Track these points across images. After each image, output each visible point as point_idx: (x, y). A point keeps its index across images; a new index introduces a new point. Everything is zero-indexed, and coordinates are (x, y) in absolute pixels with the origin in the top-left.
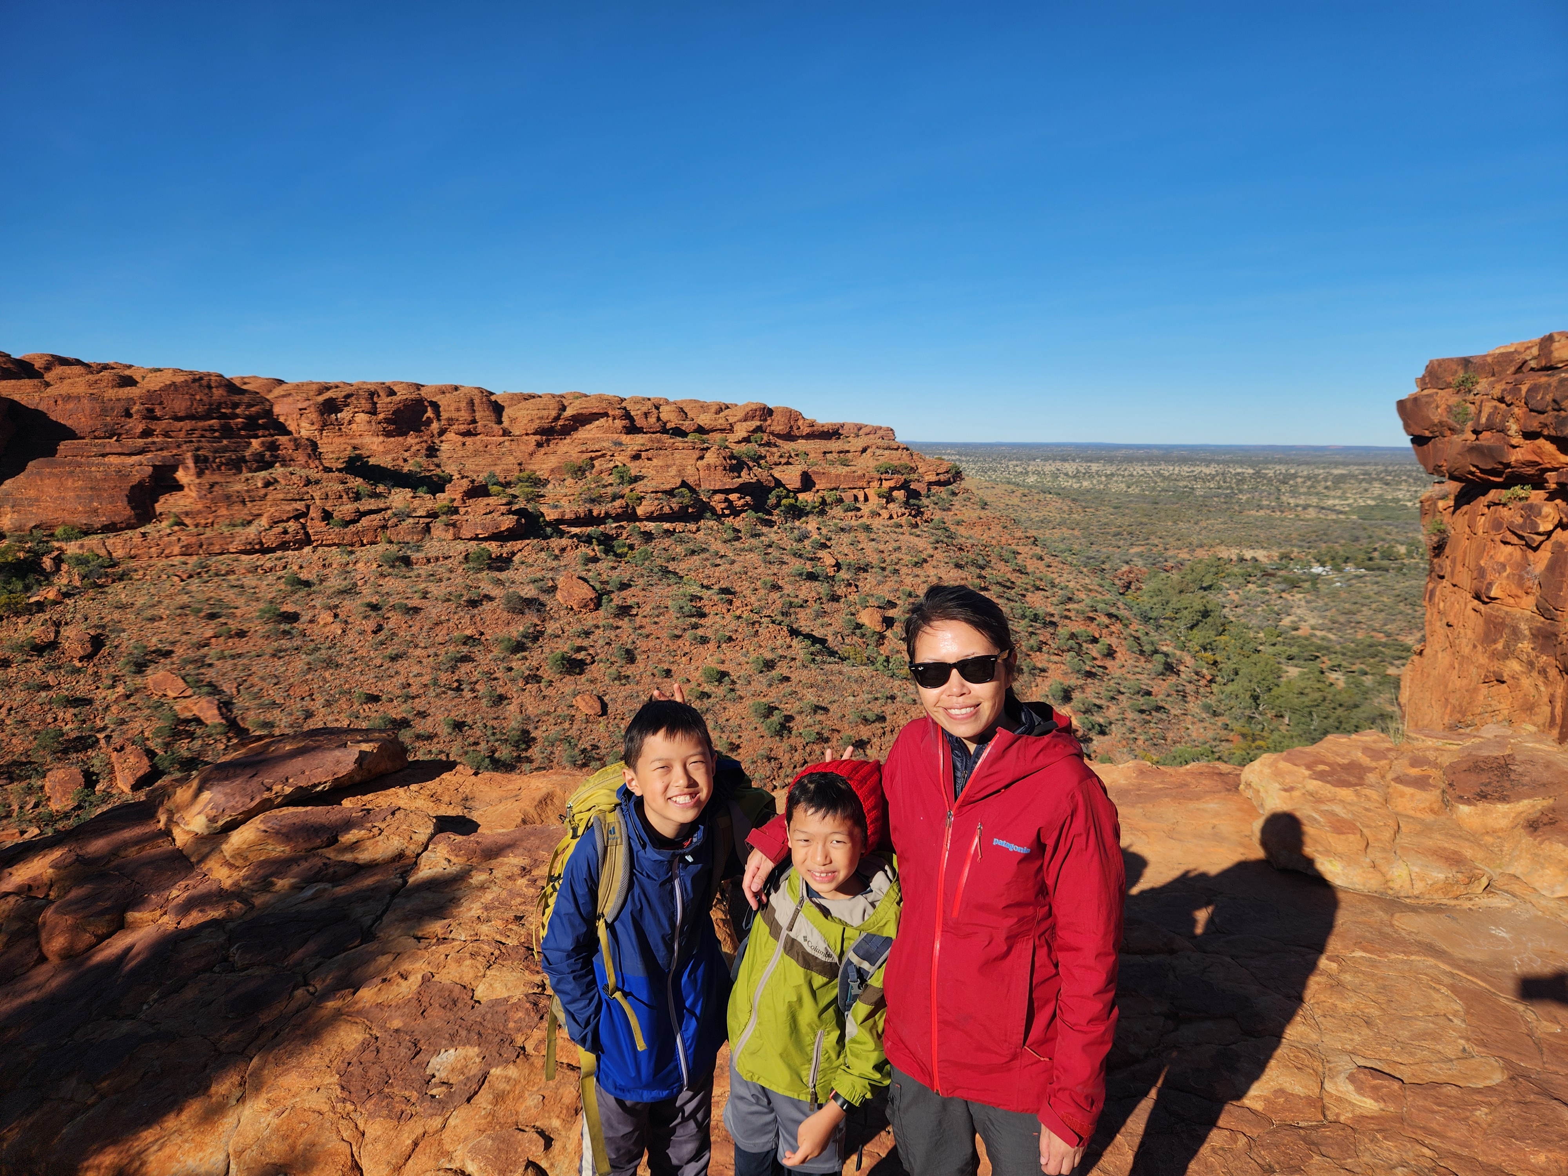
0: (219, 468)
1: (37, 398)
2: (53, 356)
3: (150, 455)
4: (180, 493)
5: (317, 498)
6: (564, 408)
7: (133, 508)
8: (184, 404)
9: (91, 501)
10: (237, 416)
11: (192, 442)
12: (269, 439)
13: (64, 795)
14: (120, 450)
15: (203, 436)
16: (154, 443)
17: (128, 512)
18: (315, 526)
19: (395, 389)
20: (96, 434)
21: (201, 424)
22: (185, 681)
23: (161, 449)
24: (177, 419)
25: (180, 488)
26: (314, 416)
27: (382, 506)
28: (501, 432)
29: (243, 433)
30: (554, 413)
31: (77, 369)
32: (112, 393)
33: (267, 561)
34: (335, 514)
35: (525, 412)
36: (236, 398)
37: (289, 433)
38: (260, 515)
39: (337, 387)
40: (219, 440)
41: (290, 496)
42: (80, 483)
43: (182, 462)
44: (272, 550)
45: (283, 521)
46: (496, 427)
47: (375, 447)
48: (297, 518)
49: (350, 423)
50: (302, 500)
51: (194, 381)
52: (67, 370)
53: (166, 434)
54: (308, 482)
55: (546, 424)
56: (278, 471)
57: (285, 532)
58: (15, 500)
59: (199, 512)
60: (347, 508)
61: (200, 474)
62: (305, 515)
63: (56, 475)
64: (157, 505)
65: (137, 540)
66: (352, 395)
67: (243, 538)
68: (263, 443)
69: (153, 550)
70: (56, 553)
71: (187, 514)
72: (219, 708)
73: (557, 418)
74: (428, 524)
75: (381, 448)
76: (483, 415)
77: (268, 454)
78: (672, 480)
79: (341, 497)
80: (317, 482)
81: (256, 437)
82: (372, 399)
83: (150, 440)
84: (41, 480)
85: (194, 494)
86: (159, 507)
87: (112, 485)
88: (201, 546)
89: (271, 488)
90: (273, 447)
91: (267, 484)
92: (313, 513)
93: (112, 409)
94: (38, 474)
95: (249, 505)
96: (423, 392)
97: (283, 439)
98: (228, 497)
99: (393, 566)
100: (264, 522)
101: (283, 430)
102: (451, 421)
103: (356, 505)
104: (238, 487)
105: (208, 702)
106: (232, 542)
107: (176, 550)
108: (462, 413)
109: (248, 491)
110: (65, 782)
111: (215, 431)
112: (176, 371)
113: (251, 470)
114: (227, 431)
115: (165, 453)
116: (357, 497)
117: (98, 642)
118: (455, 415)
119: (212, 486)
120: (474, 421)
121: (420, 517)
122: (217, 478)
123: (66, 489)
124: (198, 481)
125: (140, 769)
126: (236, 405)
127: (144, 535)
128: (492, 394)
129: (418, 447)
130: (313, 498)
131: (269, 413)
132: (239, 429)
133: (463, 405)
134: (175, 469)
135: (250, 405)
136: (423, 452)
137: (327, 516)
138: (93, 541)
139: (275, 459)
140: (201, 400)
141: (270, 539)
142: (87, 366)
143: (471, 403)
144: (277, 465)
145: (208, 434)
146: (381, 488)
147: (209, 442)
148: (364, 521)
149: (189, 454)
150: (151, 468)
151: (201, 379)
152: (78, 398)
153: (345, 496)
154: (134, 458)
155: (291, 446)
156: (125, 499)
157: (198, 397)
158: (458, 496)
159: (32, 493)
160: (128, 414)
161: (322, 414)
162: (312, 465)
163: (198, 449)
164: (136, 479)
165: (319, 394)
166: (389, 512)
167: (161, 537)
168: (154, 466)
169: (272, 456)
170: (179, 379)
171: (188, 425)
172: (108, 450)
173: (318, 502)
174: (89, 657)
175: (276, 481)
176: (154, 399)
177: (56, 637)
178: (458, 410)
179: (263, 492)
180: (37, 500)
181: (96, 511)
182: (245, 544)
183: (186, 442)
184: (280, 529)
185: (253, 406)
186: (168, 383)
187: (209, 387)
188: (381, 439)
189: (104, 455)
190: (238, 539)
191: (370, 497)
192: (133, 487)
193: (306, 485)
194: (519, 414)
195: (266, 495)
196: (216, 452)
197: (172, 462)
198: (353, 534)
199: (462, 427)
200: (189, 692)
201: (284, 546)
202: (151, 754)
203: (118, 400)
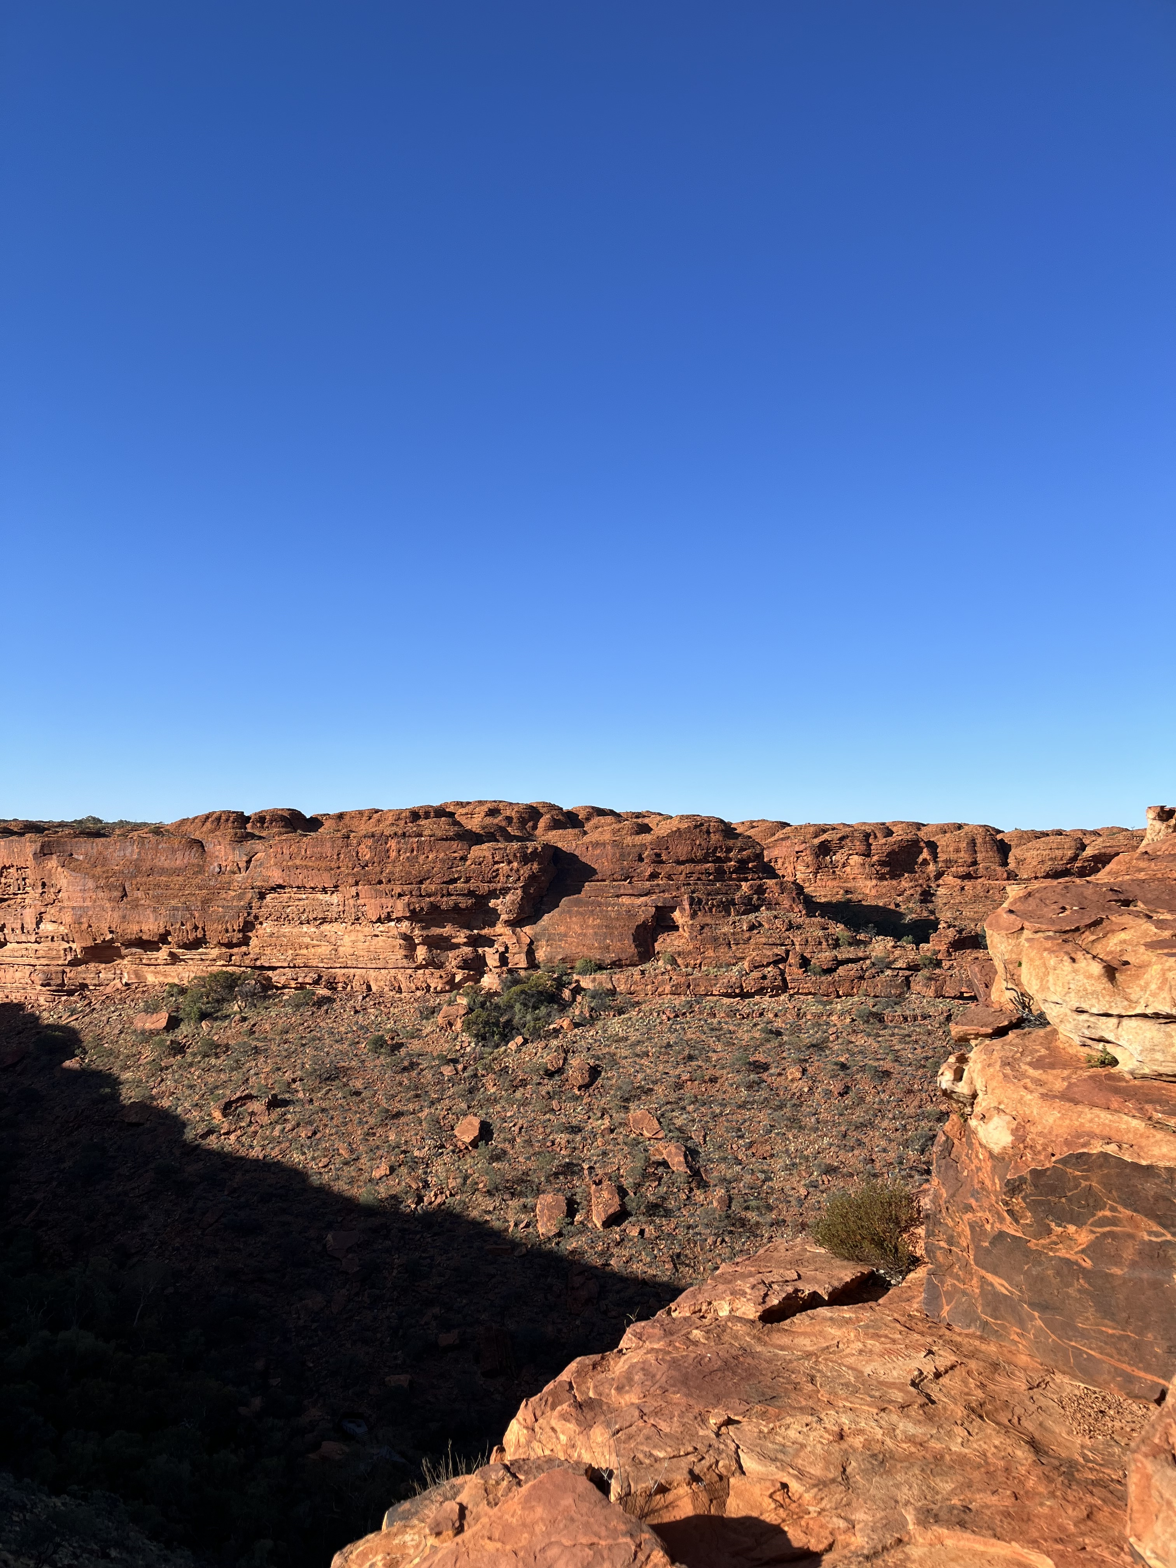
0: (710, 910)
1: (574, 845)
2: (593, 808)
3: (654, 897)
4: (676, 934)
5: (797, 943)
6: (1083, 847)
7: (636, 946)
8: (685, 849)
9: (605, 939)
10: (730, 860)
11: (689, 884)
12: (758, 882)
13: (549, 1220)
14: (631, 892)
15: (699, 879)
16: (658, 885)
17: (632, 950)
18: (793, 972)
19: (894, 829)
20: (615, 876)
21: (698, 867)
22: (660, 1123)
23: (663, 891)
24: (679, 863)
25: (676, 928)
26: (809, 859)
27: (861, 955)
28: (1005, 875)
29: (734, 876)
30: (1070, 853)
31: (609, 819)
32: (629, 840)
33: (744, 1006)
34: (813, 961)
35: (1035, 853)
36: (730, 843)
37: (776, 876)
38: (743, 958)
39: (834, 829)
40: (712, 882)
41: (771, 941)
42: (598, 921)
43: (680, 904)
44: (750, 995)
45: (763, 966)
46: (999, 869)
47: (867, 892)
48: (776, 963)
49: (844, 865)
50: (782, 945)
51: (696, 827)
52: (602, 819)
53: (669, 877)
54: (790, 927)
55: (1059, 866)
56: (764, 914)
57: (764, 977)
58: (550, 935)
59: (690, 953)
60: (825, 956)
61: (693, 915)
62: (784, 960)
63: (581, 914)
64: (656, 944)
65: (637, 977)
66: (848, 837)
67: (726, 981)
68: (751, 886)
69: (649, 987)
70: (574, 985)
71: (679, 954)
72: (686, 1156)
73: (1074, 859)
74: (907, 978)
75: (874, 892)
76: (985, 857)
77: (755, 897)
79: (820, 943)
80: (799, 927)
81: (746, 880)
82: (867, 840)
83: (655, 882)
84: (570, 918)
85: (686, 935)
86: (657, 946)
87: (622, 924)
88: (689, 986)
89: (755, 931)
90: (760, 890)
91: (752, 928)
92: (791, 960)
93: (629, 854)
94: (569, 912)
95: (734, 947)
96: (921, 834)
97: (770, 882)
98: (716, 939)
99: (867, 1022)
100: (746, 965)
101: (772, 873)
102: (949, 863)
103: (835, 952)
104: (725, 929)
105: (676, 1147)
106: (715, 985)
107: (668, 989)
108: (962, 854)
109: (734, 934)
110: (552, 1207)
111: (710, 874)
112: (682, 818)
113: (738, 913)
114: (720, 874)
115: (667, 895)
116: (836, 945)
117: (595, 1072)
118: (953, 856)
119: (702, 928)
120: (975, 863)
121: (900, 969)
122: (708, 920)
123: (587, 926)
124: (691, 922)
125: (611, 1206)
126: (729, 850)
127: (643, 972)
128: (999, 832)
129: (912, 891)
130: (793, 944)
131: (759, 856)
132: (731, 873)
133: (963, 845)
134: (673, 909)
135: (742, 850)
136: (917, 897)
137: (805, 963)
138: (602, 977)
139: (762, 901)
140: (700, 845)
141: (749, 985)
142: (617, 815)
143: (973, 843)
144: (764, 908)
145: (703, 877)
146: (861, 937)
147: (704, 885)
148: (841, 970)
149: (686, 896)
150: (654, 909)
151: (702, 825)
152: (604, 844)
153: (824, 943)
154: (643, 899)
155: (777, 889)
156: (631, 937)
157: (698, 842)
158: (943, 948)
159: (562, 929)
160: (641, 859)
161: (818, 857)
162: (796, 910)
163: (693, 892)
164: (641, 919)
165: (816, 837)
166: (868, 962)
167: (656, 976)
168: (657, 907)
169: (759, 899)
170: (684, 825)
171: (687, 868)
172: (622, 891)
173: (797, 947)
174: (585, 1087)
175: (761, 925)
176: (661, 842)
177: (564, 1064)
178: (958, 851)
179: (747, 935)
180: (565, 935)
181: (608, 947)
182: (726, 987)
183: (684, 885)
184: (760, 974)
185: (746, 849)
186: (674, 829)
187: (708, 832)
188: (874, 882)
189: (618, 896)
190: (721, 981)
191: (850, 944)
192: (638, 926)
193: (787, 930)
194: (1028, 855)
195: (750, 938)
196: (709, 894)
197: (672, 904)
198: (829, 984)
199: (962, 869)
200: (660, 1136)
201: (761, 991)
202: (622, 1192)
203: (634, 846)
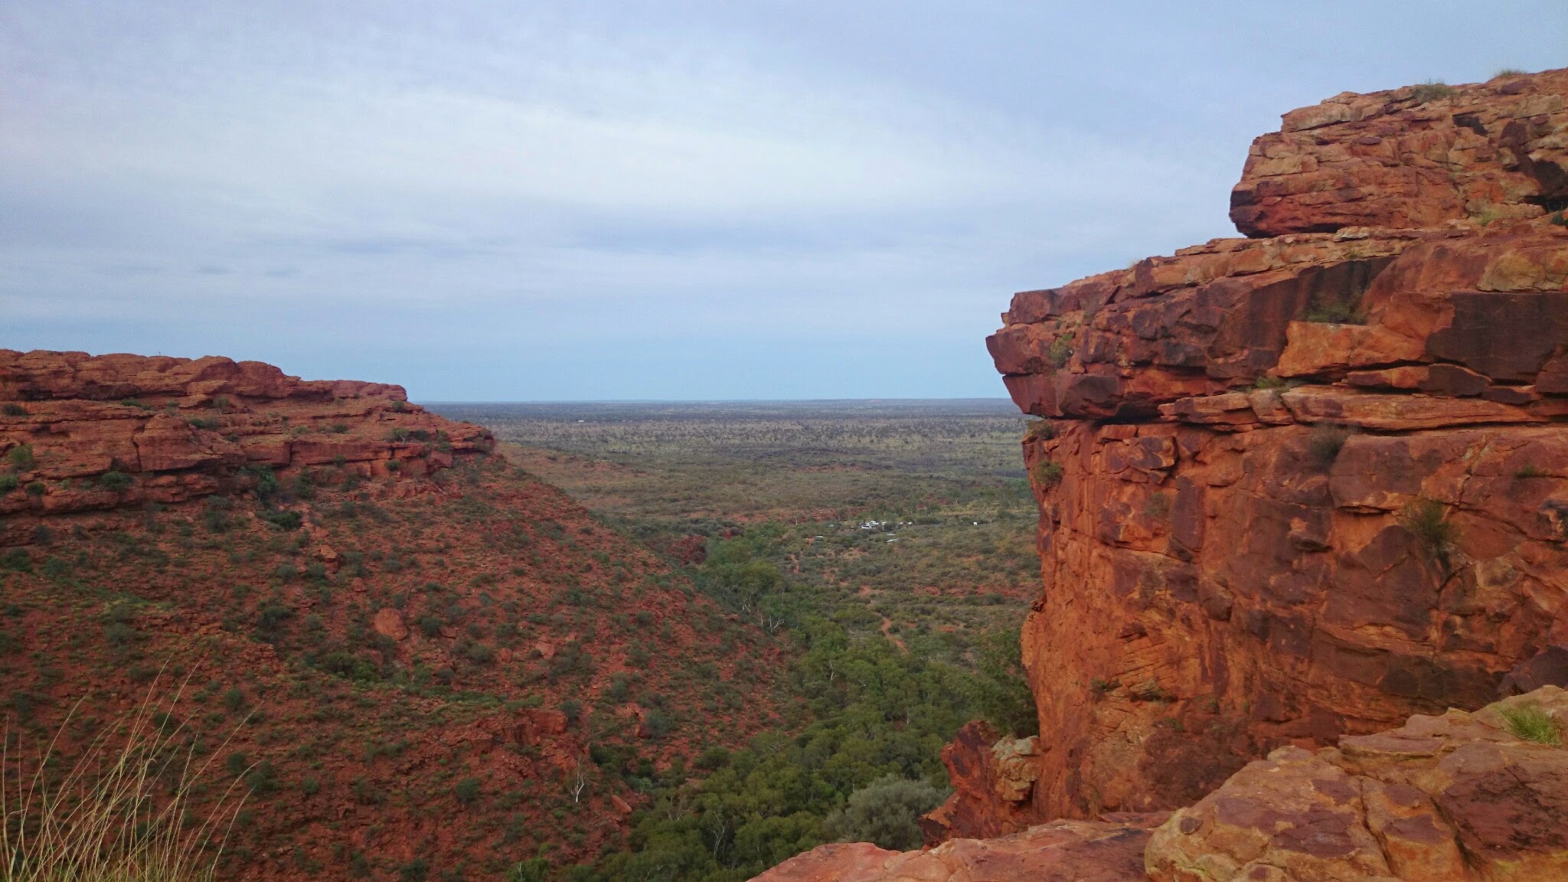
78: (100, 461)
